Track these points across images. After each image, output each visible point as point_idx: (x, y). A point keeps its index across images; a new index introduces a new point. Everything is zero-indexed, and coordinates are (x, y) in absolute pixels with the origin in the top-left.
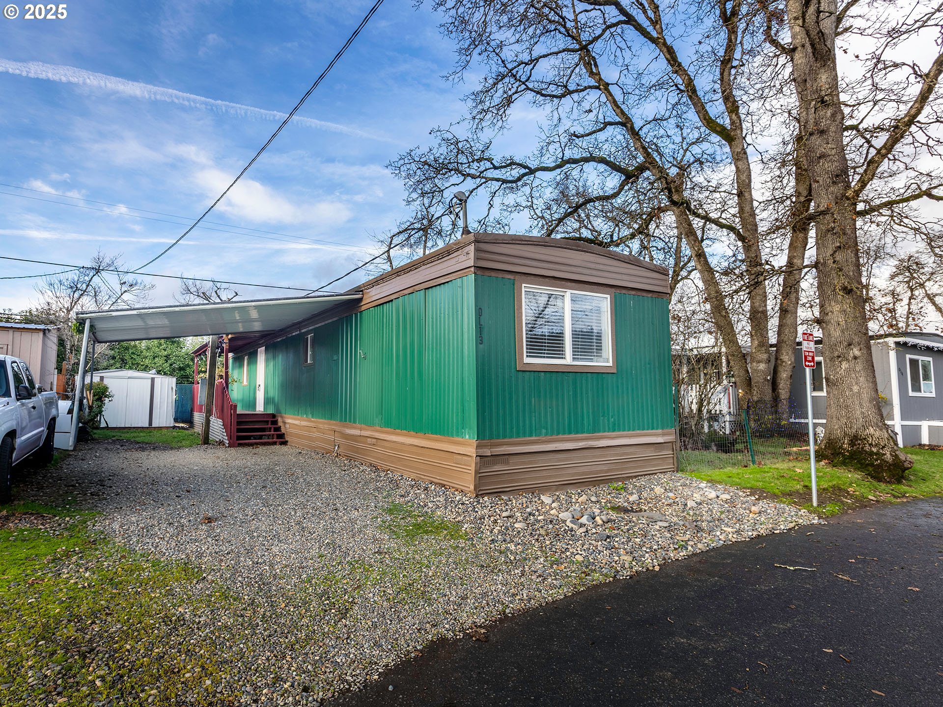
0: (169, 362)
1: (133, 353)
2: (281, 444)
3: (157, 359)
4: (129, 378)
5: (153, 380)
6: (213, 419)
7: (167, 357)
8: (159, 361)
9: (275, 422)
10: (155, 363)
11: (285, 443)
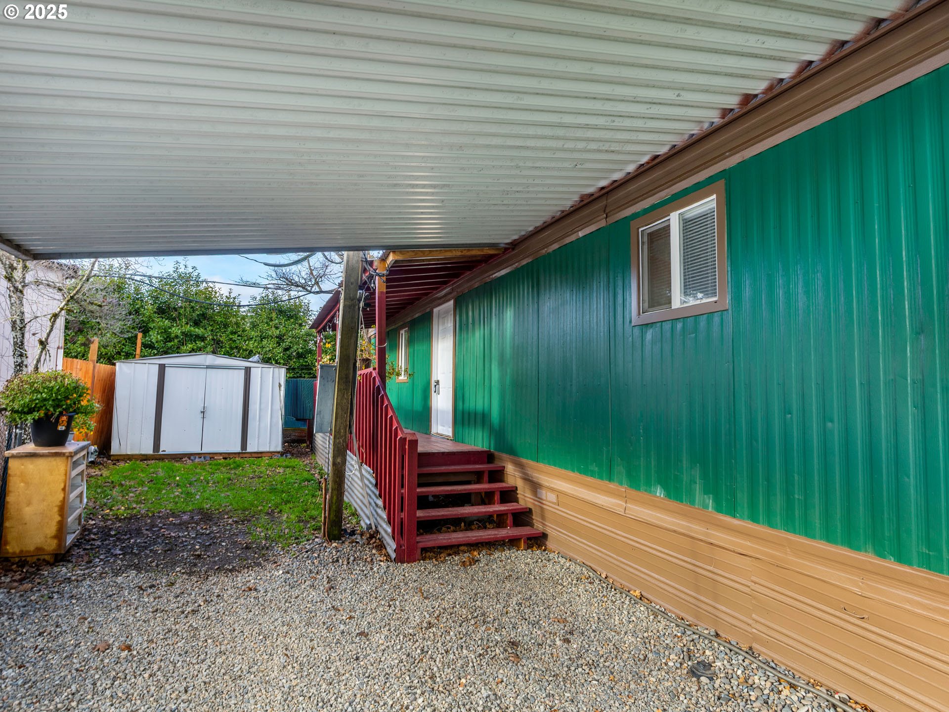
0: (284, 345)
1: (233, 333)
2: (529, 547)
3: (265, 342)
4: (208, 367)
5: (248, 371)
6: (352, 460)
7: (280, 338)
8: (269, 345)
9: (498, 475)
10: (263, 347)
11: (538, 541)
